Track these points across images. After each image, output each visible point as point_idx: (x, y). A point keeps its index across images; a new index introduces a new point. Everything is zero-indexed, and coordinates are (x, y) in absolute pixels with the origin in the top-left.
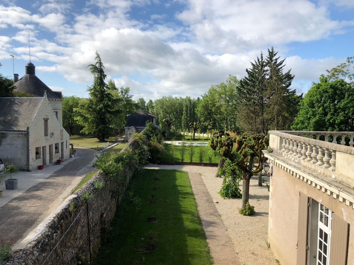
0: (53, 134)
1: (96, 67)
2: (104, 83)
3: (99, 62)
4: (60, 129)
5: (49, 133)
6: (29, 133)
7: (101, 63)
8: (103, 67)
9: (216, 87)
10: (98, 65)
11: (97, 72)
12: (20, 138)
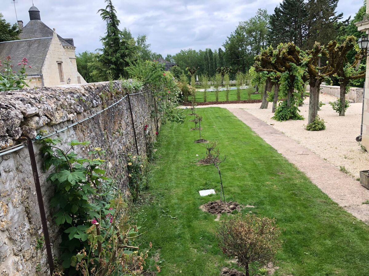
0: (69, 79)
1: (107, 11)
2: (118, 30)
3: (110, 5)
4: (77, 76)
5: (65, 79)
6: (43, 76)
7: (111, 7)
8: (115, 11)
9: (245, 24)
10: (108, 10)
11: (108, 17)
12: (34, 83)
